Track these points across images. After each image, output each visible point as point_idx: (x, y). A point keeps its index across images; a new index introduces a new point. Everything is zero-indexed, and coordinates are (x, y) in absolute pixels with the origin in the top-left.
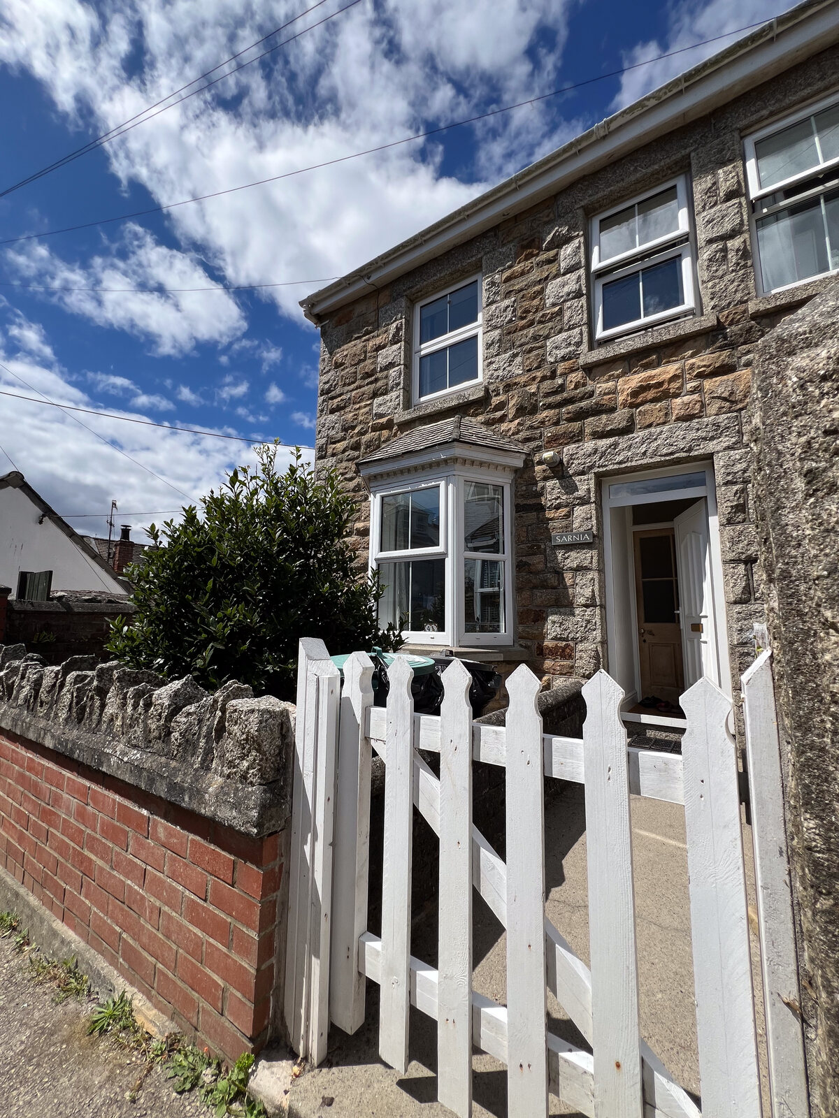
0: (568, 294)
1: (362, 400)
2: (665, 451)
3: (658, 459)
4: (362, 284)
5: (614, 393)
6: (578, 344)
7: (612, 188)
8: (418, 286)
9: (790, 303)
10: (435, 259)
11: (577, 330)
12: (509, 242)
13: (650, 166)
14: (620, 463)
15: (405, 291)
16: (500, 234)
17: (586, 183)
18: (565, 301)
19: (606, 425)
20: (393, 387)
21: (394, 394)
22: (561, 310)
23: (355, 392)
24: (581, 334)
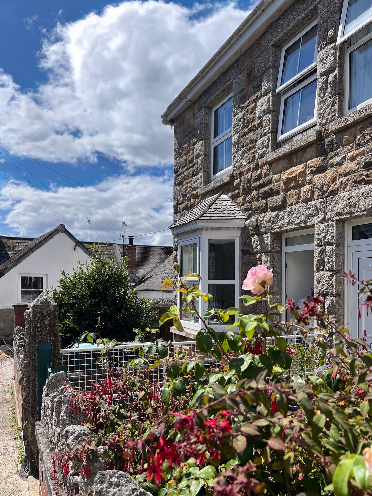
0: (264, 111)
1: (189, 178)
2: (296, 222)
3: (294, 226)
4: (183, 103)
5: (279, 181)
6: (267, 147)
7: (284, 31)
8: (209, 101)
9: (346, 125)
10: (215, 82)
11: (267, 137)
12: (243, 70)
13: (300, 15)
14: (280, 227)
15: (204, 104)
16: (240, 64)
17: (273, 28)
18: (263, 116)
19: (274, 203)
20: (199, 170)
21: (200, 174)
22: (261, 122)
23: (186, 172)
24: (268, 139)
